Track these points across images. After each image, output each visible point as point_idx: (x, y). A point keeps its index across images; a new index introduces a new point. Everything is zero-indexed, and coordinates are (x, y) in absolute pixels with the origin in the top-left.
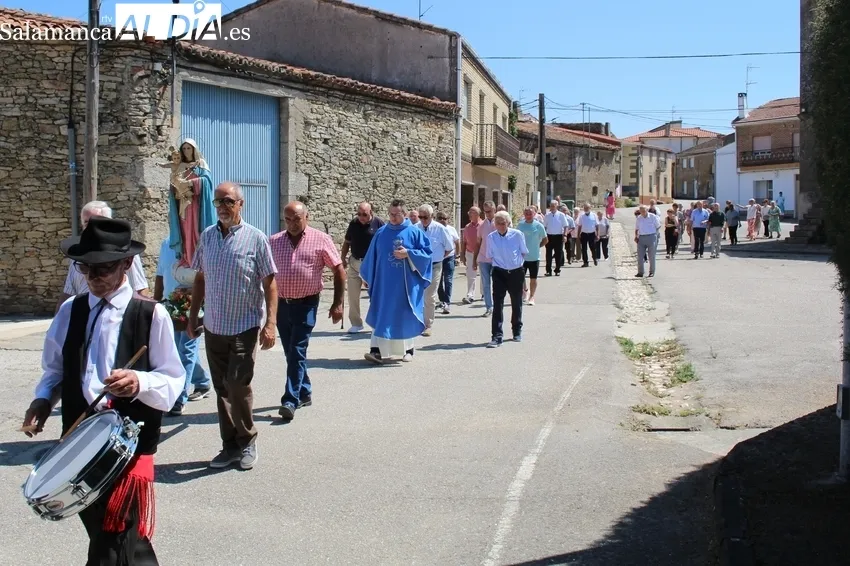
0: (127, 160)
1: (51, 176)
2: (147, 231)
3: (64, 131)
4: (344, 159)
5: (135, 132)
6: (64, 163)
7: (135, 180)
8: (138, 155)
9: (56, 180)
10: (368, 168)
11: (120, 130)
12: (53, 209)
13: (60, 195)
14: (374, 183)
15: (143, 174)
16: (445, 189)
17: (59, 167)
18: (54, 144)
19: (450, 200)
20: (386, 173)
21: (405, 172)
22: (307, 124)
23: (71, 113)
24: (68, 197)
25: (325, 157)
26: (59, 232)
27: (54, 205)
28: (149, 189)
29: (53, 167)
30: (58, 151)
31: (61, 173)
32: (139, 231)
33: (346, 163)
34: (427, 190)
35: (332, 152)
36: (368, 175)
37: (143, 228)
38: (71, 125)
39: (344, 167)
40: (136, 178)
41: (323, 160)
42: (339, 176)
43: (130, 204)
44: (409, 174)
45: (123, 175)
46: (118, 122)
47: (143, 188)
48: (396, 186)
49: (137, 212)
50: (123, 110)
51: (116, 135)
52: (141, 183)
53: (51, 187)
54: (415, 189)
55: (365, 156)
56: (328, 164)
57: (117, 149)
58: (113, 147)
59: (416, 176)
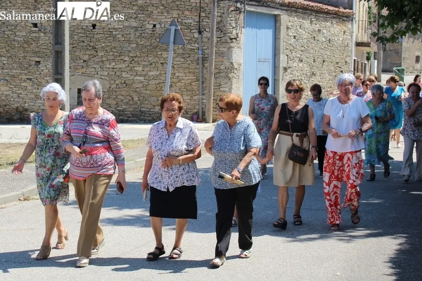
0: (225, 50)
1: (189, 57)
2: (233, 83)
3: (196, 35)
4: (302, 46)
5: (229, 36)
6: (196, 51)
7: (229, 59)
8: (230, 48)
9: (192, 59)
10: (312, 51)
11: (222, 35)
12: (190, 72)
13: (193, 66)
14: (314, 59)
15: (232, 57)
16: (346, 62)
17: (193, 53)
18: (191, 41)
19: (348, 70)
20: (319, 54)
21: (328, 53)
22: (288, 28)
23: (199, 27)
24: (197, 67)
25: (294, 46)
26: (192, 84)
27: (190, 71)
28: (235, 64)
29: (190, 52)
30: (193, 45)
31: (194, 55)
32: (230, 83)
33: (303, 48)
34: (337, 63)
35: (297, 43)
36: (312, 55)
37: (231, 82)
38: (200, 33)
39: (302, 51)
40: (229, 58)
41: (294, 47)
42: (300, 56)
43: (226, 71)
44: (329, 54)
45: (223, 57)
46: (222, 32)
47: (232, 63)
48: (324, 61)
49: (229, 75)
50: (224, 26)
51: (221, 38)
52: (231, 61)
53: (189, 62)
54: (332, 62)
55: (310, 44)
56: (295, 50)
57: (221, 44)
58: (220, 43)
59: (333, 55)
